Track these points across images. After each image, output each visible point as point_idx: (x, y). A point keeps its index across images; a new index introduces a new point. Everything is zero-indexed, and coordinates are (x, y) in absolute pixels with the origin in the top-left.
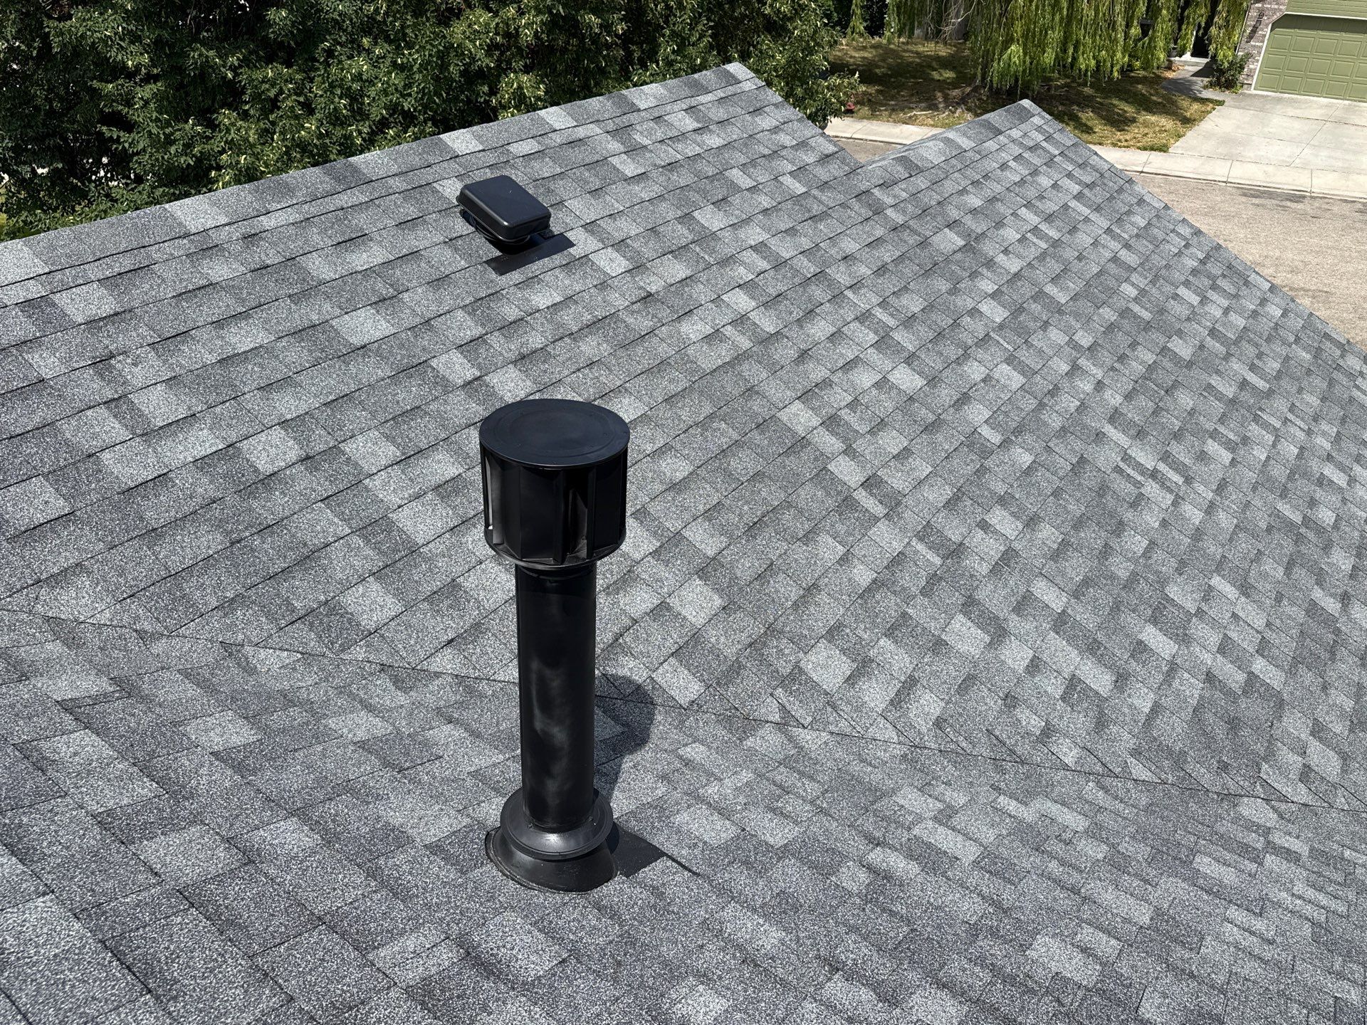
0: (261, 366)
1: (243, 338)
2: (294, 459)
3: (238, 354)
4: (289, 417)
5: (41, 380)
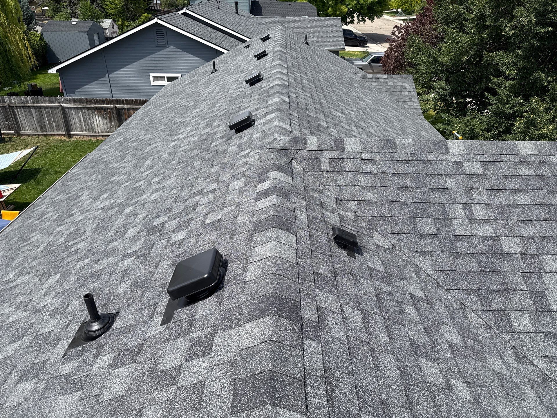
0: (523, 212)
1: (520, 199)
2: (518, 252)
3: (516, 205)
4: (524, 235)
5: (447, 188)
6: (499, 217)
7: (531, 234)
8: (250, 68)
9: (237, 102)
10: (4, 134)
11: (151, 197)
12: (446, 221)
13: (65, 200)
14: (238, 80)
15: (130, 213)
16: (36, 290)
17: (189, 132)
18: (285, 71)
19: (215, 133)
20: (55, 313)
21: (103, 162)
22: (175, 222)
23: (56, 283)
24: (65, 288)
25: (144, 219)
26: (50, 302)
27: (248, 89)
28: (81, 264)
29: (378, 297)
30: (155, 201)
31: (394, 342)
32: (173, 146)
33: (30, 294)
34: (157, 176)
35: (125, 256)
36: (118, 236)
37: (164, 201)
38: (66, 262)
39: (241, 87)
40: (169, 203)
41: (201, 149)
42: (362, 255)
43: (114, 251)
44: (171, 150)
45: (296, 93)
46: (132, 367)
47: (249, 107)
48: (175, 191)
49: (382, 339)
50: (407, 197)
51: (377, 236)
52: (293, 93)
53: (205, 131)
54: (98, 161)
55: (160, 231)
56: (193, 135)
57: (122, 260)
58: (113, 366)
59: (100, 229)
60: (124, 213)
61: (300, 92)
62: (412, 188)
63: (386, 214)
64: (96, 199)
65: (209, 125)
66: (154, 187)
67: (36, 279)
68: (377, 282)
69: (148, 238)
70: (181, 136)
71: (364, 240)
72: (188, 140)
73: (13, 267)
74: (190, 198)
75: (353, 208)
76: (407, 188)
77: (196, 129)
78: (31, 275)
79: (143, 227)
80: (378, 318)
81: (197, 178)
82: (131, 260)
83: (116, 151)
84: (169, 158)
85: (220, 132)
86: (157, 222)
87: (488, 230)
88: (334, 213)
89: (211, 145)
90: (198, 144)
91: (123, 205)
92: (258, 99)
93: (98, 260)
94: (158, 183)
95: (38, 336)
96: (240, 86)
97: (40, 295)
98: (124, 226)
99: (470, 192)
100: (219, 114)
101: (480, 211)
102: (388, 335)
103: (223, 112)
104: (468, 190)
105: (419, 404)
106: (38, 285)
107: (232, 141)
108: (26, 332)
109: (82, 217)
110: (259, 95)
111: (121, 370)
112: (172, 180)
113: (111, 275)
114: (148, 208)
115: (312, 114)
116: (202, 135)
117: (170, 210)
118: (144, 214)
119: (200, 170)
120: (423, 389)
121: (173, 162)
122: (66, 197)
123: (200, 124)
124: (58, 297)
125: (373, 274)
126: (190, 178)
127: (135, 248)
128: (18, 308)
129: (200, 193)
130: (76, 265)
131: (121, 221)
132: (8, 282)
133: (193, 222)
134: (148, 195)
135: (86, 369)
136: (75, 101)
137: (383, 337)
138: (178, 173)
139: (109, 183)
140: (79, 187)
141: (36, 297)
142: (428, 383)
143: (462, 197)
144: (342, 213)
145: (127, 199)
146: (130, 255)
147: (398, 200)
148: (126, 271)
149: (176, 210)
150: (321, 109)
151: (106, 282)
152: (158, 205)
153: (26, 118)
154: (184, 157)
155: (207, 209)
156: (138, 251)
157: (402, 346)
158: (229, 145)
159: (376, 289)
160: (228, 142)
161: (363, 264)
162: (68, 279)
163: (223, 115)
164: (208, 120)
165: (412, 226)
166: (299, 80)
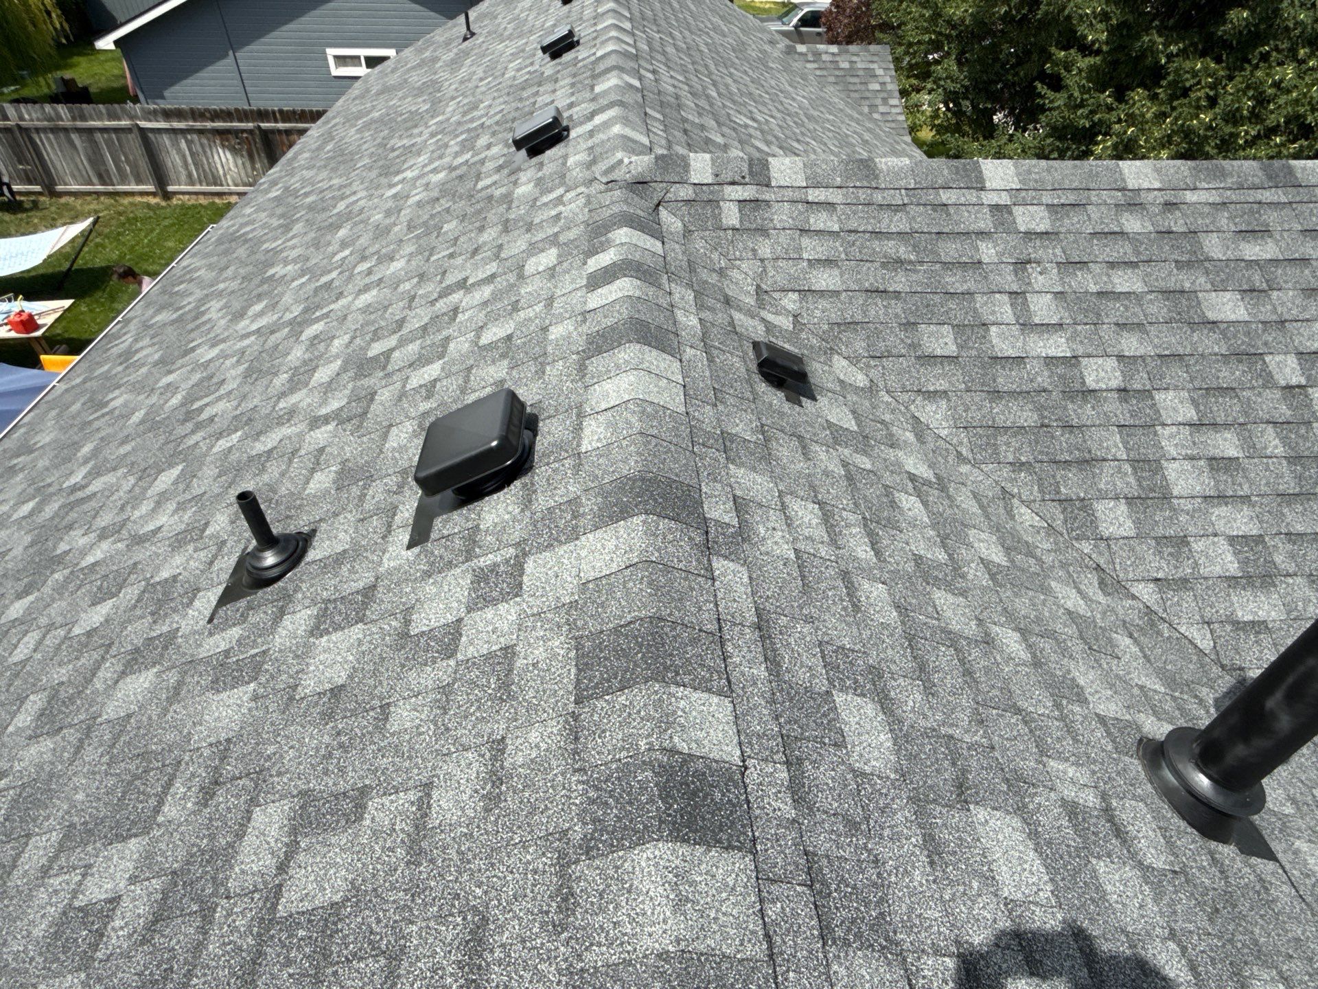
0: (1127, 308)
2: (1115, 386)
3: (1114, 293)
4: (1127, 354)
5: (980, 262)
6: (1080, 317)
7: (1141, 352)
8: (548, 24)
9: (525, 94)
10: (20, 193)
11: (357, 302)
12: (976, 329)
13: (173, 322)
14: (523, 51)
15: (316, 337)
16: (134, 500)
17: (425, 166)
18: (627, 25)
19: (482, 162)
20: (179, 542)
21: (246, 241)
22: (413, 348)
23: (176, 482)
24: (196, 491)
25: (347, 346)
26: (167, 520)
27: (549, 67)
28: (223, 444)
29: (849, 478)
30: (366, 309)
31: (885, 561)
32: (395, 196)
33: (122, 508)
34: (364, 258)
35: (316, 422)
36: (295, 385)
37: (386, 308)
38: (191, 441)
39: (532, 64)
40: (396, 311)
41: (454, 196)
42: (814, 399)
43: (292, 413)
44: (390, 204)
45: (654, 72)
46: (357, 631)
47: (553, 102)
48: (407, 286)
49: (862, 555)
50: (899, 282)
51: (839, 363)
52: (648, 71)
53: (460, 160)
54: (233, 239)
55: (384, 368)
56: (435, 171)
57: (311, 430)
58: (317, 630)
59: (256, 372)
60: (303, 337)
61: (662, 69)
62: (910, 262)
63: (859, 318)
64: (240, 315)
65: (467, 146)
66: (360, 282)
67: (132, 480)
68: (847, 452)
69: (359, 384)
70: (409, 174)
71: (817, 370)
72: (424, 181)
73: (81, 461)
74: (440, 297)
75: (791, 306)
76: (898, 263)
77: (440, 157)
78: (120, 472)
79: (346, 362)
80: (852, 518)
81: (451, 256)
82: (330, 427)
83: (271, 216)
84: (388, 221)
85: (494, 158)
86: (376, 349)
87: (1057, 346)
88: (753, 317)
89: (475, 185)
90: (448, 186)
91: (299, 324)
92: (573, 85)
93: (259, 434)
94: (369, 272)
95: (150, 587)
96: (528, 62)
97: (145, 508)
98: (305, 363)
99: (1026, 269)
100: (488, 123)
101: (1043, 308)
102: (873, 549)
103: (498, 117)
104: (1021, 265)
105: (937, 670)
106: (137, 490)
107: (521, 174)
108: (125, 580)
109: (215, 352)
110: (574, 76)
111: (334, 637)
112: (398, 265)
113: (290, 461)
114: (351, 324)
115: (690, 117)
116: (455, 168)
117: (401, 323)
118: (347, 338)
119: (456, 239)
120: (943, 645)
121: (396, 229)
122: (175, 316)
123: (446, 146)
124: (184, 510)
125: (837, 436)
126: (435, 258)
127: (335, 405)
128: (102, 537)
129: (462, 284)
130: (213, 446)
131: (297, 354)
132: (75, 489)
133: (452, 346)
134: (350, 298)
135: (259, 640)
136: (167, 115)
137: (864, 552)
138: (409, 249)
139: (263, 282)
140: (199, 293)
141: (137, 514)
142: (950, 632)
143: (1009, 280)
144: (770, 317)
145: (306, 310)
146: (326, 420)
147: (881, 288)
148: (321, 450)
149: (414, 324)
150: (707, 107)
151: (283, 474)
152: (373, 317)
153: (64, 156)
154: (419, 217)
155: (482, 315)
156: (341, 409)
157: (900, 567)
158: (515, 183)
159: (845, 464)
160: (513, 178)
161: (818, 416)
162: (199, 474)
163: (497, 123)
164: (464, 136)
165: (909, 341)
166: (657, 45)
